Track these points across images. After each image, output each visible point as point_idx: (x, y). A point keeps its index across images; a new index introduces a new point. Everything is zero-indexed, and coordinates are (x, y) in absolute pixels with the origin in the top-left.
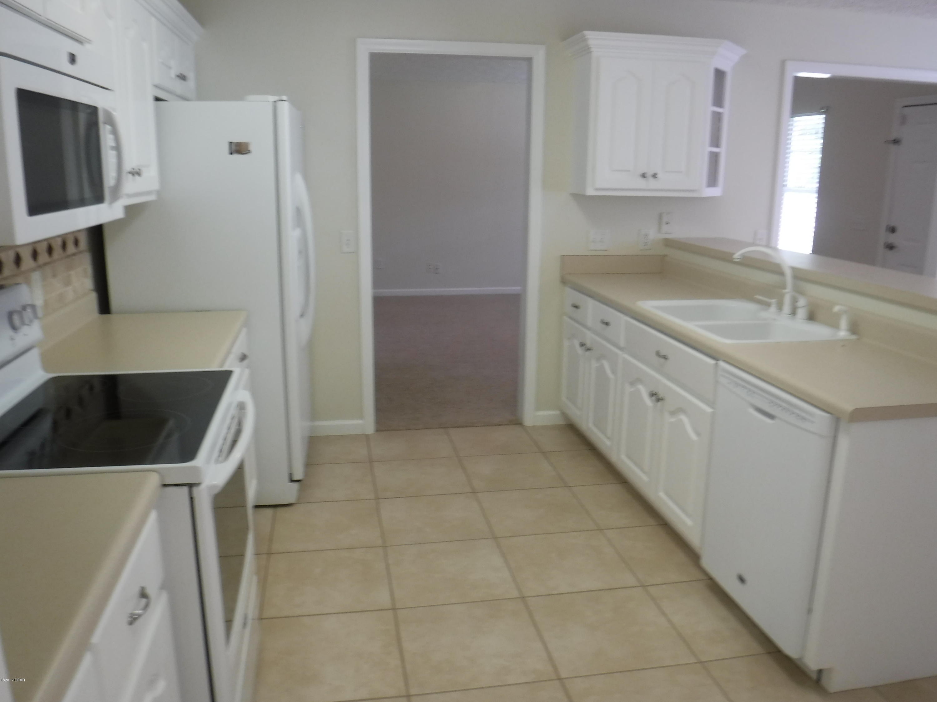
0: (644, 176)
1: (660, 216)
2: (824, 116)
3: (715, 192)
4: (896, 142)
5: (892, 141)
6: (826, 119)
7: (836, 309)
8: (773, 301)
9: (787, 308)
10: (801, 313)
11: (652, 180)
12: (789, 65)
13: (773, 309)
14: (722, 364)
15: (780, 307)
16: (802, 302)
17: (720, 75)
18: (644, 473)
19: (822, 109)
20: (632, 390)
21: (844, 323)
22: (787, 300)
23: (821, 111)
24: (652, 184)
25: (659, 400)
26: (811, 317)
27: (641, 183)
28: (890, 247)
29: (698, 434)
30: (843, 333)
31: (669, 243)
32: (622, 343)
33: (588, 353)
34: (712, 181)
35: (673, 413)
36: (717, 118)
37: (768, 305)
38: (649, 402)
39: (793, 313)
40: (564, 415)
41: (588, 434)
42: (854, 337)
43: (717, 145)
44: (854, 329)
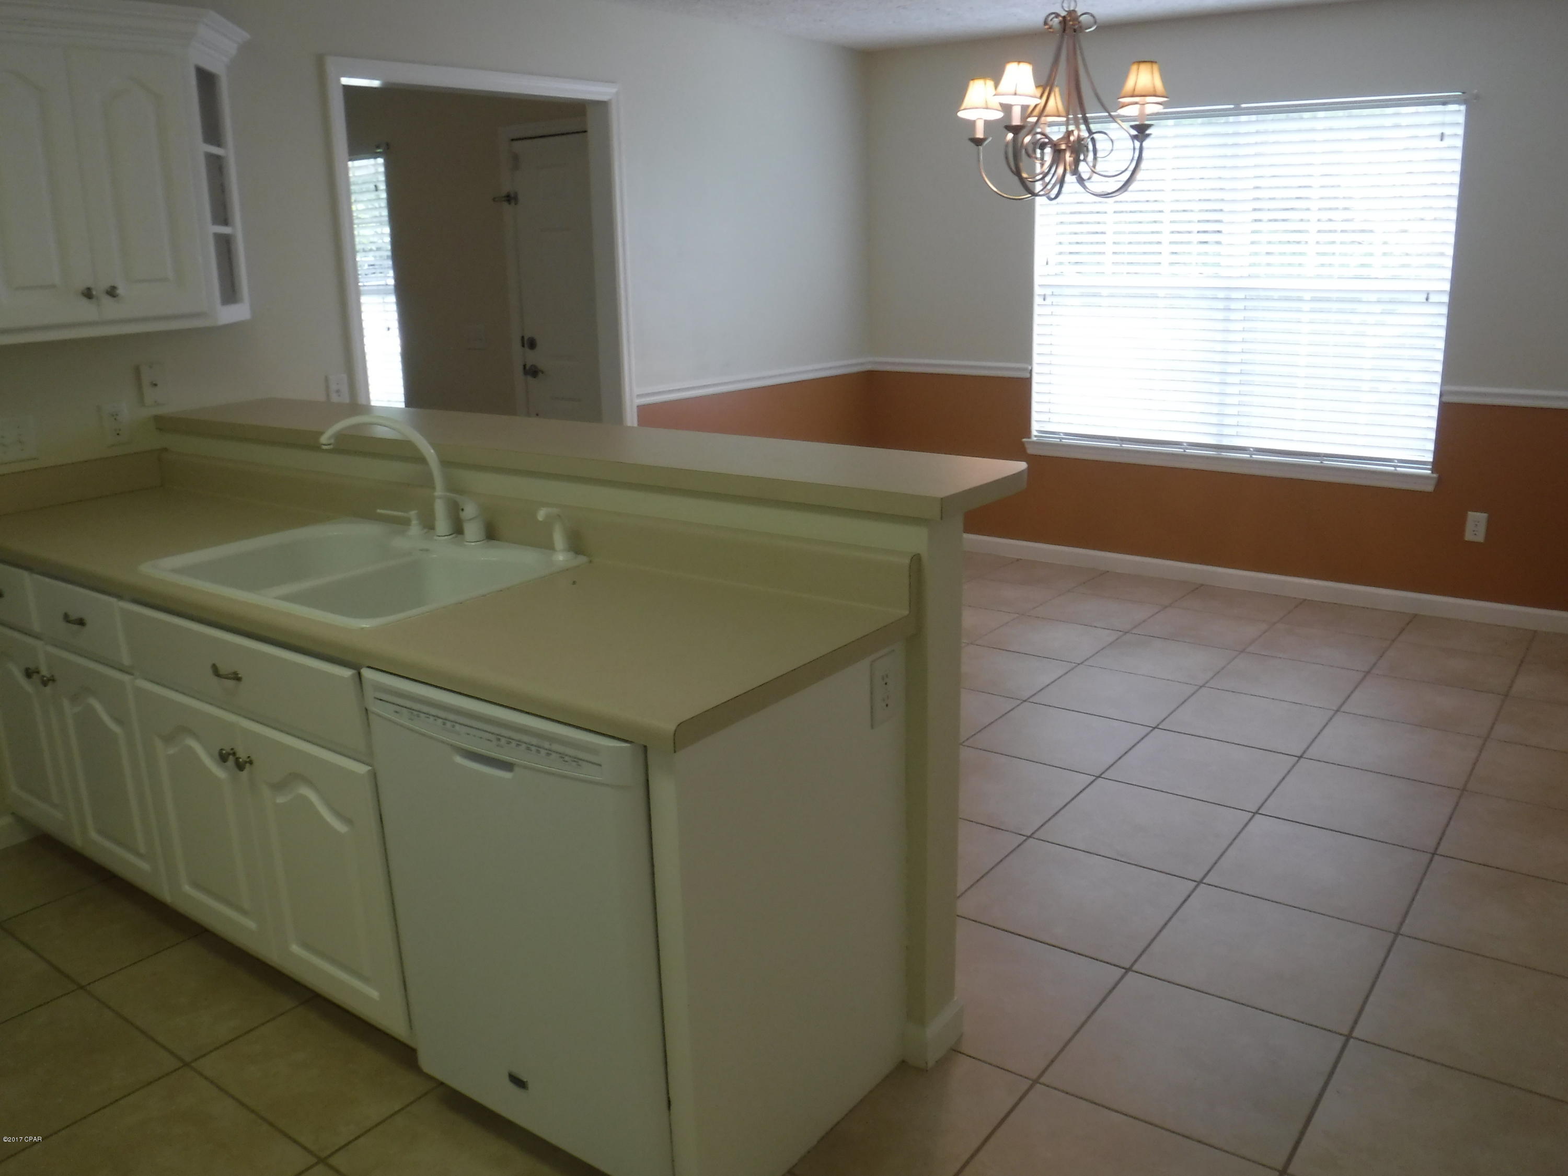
0: (88, 294)
1: (137, 371)
2: (380, 161)
3: (238, 313)
4: (510, 198)
5: (505, 197)
6: (387, 166)
7: (541, 515)
8: (413, 514)
9: (442, 524)
10: (473, 530)
11: (107, 301)
12: (331, 64)
13: (415, 529)
14: (367, 673)
15: (429, 525)
16: (470, 510)
17: (206, 80)
18: (245, 913)
19: (378, 147)
20: (171, 751)
21: (559, 539)
22: (440, 509)
23: (379, 150)
24: (111, 309)
25: (240, 766)
26: (491, 534)
27: (86, 311)
28: (533, 372)
29: (348, 821)
30: (561, 558)
31: (163, 424)
32: (126, 661)
33: (48, 689)
34: (230, 294)
35: (279, 787)
36: (216, 166)
37: (406, 522)
38: (219, 772)
39: (458, 529)
40: (20, 820)
41: (91, 852)
42: (582, 559)
43: (225, 222)
44: (576, 545)
